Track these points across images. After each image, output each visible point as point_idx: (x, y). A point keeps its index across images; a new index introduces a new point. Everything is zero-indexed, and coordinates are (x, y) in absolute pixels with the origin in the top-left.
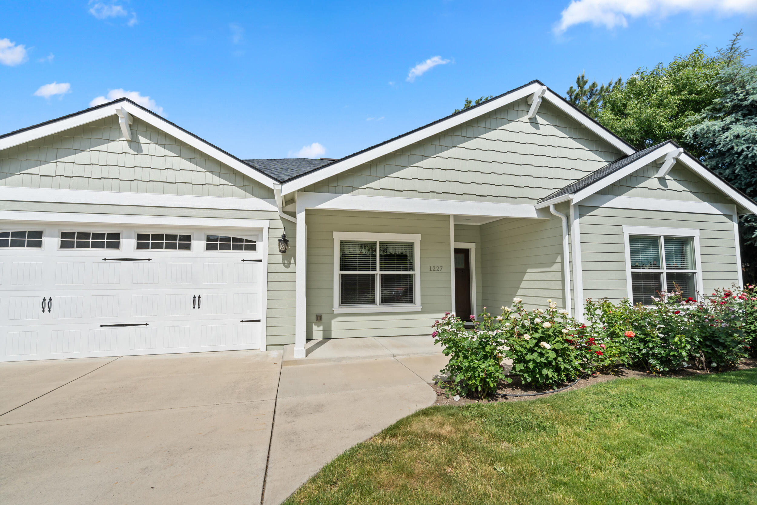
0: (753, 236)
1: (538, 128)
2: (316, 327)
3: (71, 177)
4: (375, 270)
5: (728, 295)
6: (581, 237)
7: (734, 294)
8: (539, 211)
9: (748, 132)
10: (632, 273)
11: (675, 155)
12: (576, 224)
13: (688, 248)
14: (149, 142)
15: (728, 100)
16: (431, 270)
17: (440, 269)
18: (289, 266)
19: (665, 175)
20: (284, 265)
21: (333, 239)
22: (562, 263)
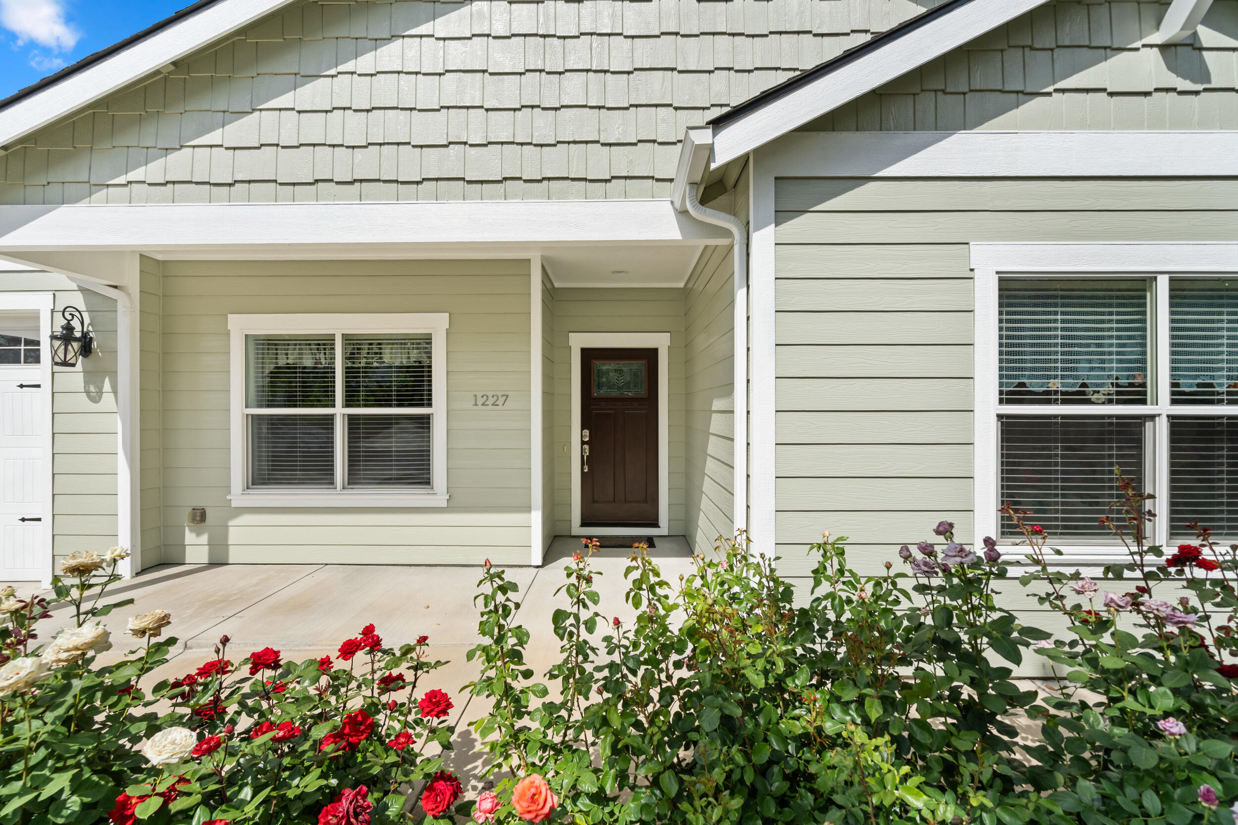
2: (193, 535)
4: (329, 403)
10: (1000, 417)
16: (476, 405)
17: (500, 402)
18: (100, 398)
19: (1192, 28)
20: (89, 397)
21: (228, 334)
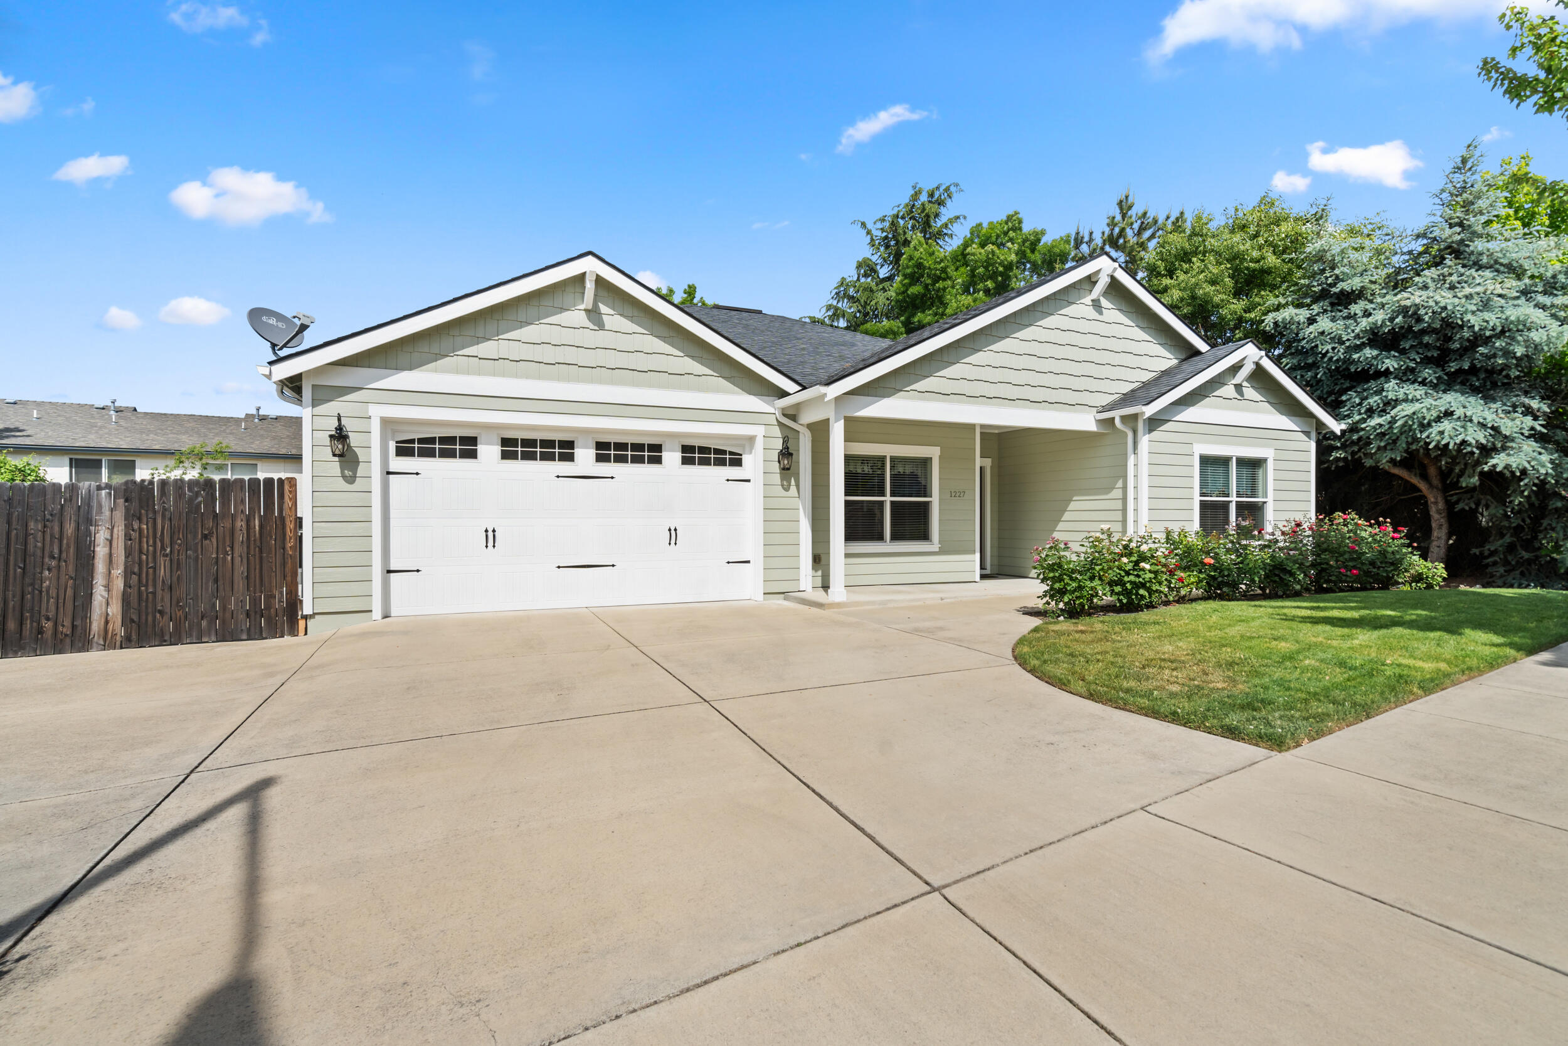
0: (1331, 459)
1: (1101, 313)
3: (517, 361)
4: (883, 494)
5: (1298, 525)
6: (1149, 458)
7: (1305, 526)
8: (1100, 422)
9: (1334, 330)
10: (1201, 501)
11: (1256, 360)
12: (1145, 441)
13: (1260, 472)
14: (612, 312)
15: (1315, 284)
16: (951, 496)
17: (961, 495)
18: (790, 489)
19: (1243, 381)
20: (783, 488)
22: (1125, 488)
